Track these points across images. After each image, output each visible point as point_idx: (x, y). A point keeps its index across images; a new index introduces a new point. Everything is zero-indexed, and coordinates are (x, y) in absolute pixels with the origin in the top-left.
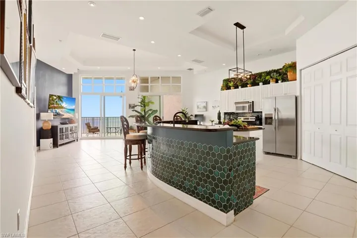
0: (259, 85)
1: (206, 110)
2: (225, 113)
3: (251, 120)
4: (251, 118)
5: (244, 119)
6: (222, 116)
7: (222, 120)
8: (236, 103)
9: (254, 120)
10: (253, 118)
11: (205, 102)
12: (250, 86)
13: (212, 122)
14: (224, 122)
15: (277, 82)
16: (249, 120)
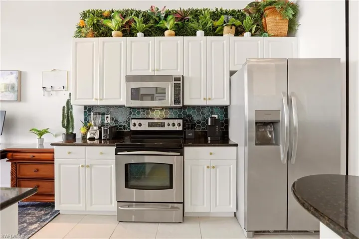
0: (195, 35)
1: (19, 99)
2: (88, 109)
3: (171, 128)
4: (171, 122)
5: (150, 125)
6: (78, 116)
7: (78, 129)
8: (129, 79)
9: (181, 128)
10: (176, 122)
11: (11, 72)
12: (170, 35)
13: (41, 134)
14: (84, 137)
15: (239, 32)
16: (166, 128)
